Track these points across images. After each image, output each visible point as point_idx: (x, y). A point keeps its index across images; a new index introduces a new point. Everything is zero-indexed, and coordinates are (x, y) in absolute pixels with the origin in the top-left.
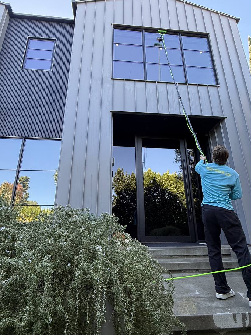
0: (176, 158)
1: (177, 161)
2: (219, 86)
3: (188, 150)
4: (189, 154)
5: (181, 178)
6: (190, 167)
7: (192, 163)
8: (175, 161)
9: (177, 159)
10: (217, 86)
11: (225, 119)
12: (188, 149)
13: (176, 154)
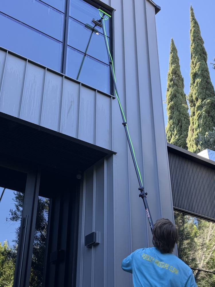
0: (14, 210)
1: (15, 218)
2: (114, 98)
3: (40, 197)
4: (41, 207)
5: (13, 256)
6: (39, 234)
7: (44, 227)
8: (11, 216)
9: (15, 214)
10: (110, 97)
11: (114, 156)
12: (39, 195)
13: (17, 203)
